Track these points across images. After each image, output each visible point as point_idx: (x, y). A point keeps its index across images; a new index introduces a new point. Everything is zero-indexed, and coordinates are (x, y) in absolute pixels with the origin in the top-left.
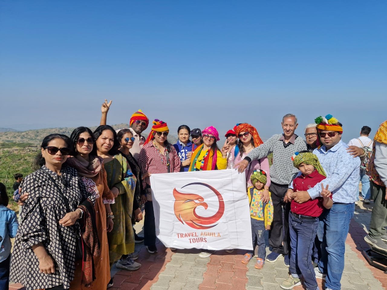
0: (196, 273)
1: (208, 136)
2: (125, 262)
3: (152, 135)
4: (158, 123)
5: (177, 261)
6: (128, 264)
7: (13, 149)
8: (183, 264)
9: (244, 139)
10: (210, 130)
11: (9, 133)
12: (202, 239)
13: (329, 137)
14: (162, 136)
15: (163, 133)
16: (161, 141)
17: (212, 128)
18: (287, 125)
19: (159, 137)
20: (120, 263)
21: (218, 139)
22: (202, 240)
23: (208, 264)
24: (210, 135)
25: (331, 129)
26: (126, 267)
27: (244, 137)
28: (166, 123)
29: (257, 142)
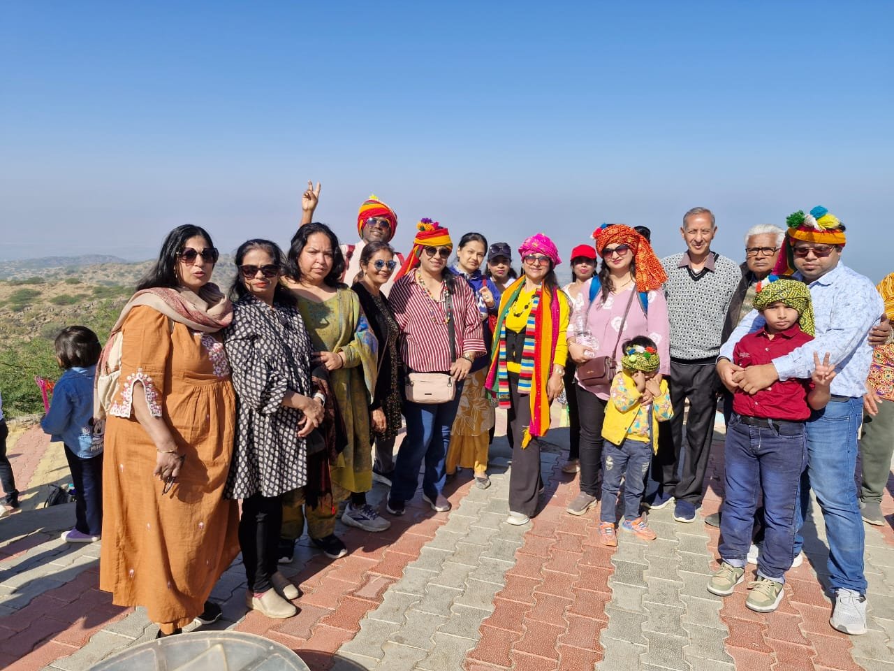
0: (500, 549)
1: (534, 258)
2: (359, 513)
3: (415, 257)
4: (428, 227)
5: (460, 525)
6: (364, 518)
7: (118, 300)
8: (472, 531)
9: (616, 261)
10: (536, 244)
11: (110, 266)
13: (816, 257)
14: (437, 255)
15: (438, 249)
16: (434, 269)
17: (539, 237)
18: (696, 231)
19: (429, 259)
20: (348, 514)
21: (558, 262)
23: (528, 533)
24: (538, 255)
25: (821, 239)
26: (361, 525)
27: (615, 255)
28: (446, 229)
29: (642, 269)
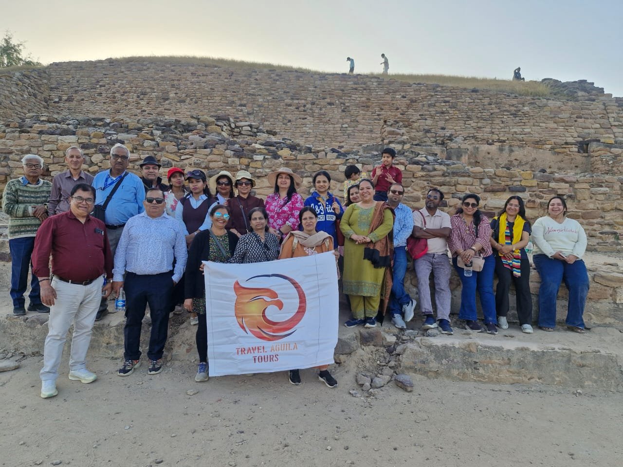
12: (272, 357)
22: (272, 359)
